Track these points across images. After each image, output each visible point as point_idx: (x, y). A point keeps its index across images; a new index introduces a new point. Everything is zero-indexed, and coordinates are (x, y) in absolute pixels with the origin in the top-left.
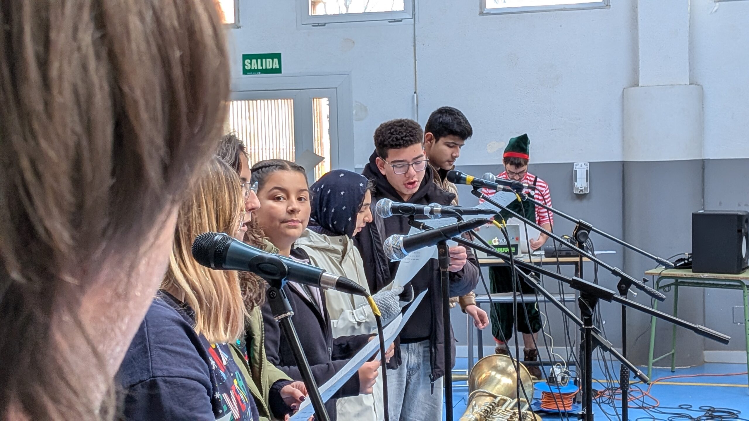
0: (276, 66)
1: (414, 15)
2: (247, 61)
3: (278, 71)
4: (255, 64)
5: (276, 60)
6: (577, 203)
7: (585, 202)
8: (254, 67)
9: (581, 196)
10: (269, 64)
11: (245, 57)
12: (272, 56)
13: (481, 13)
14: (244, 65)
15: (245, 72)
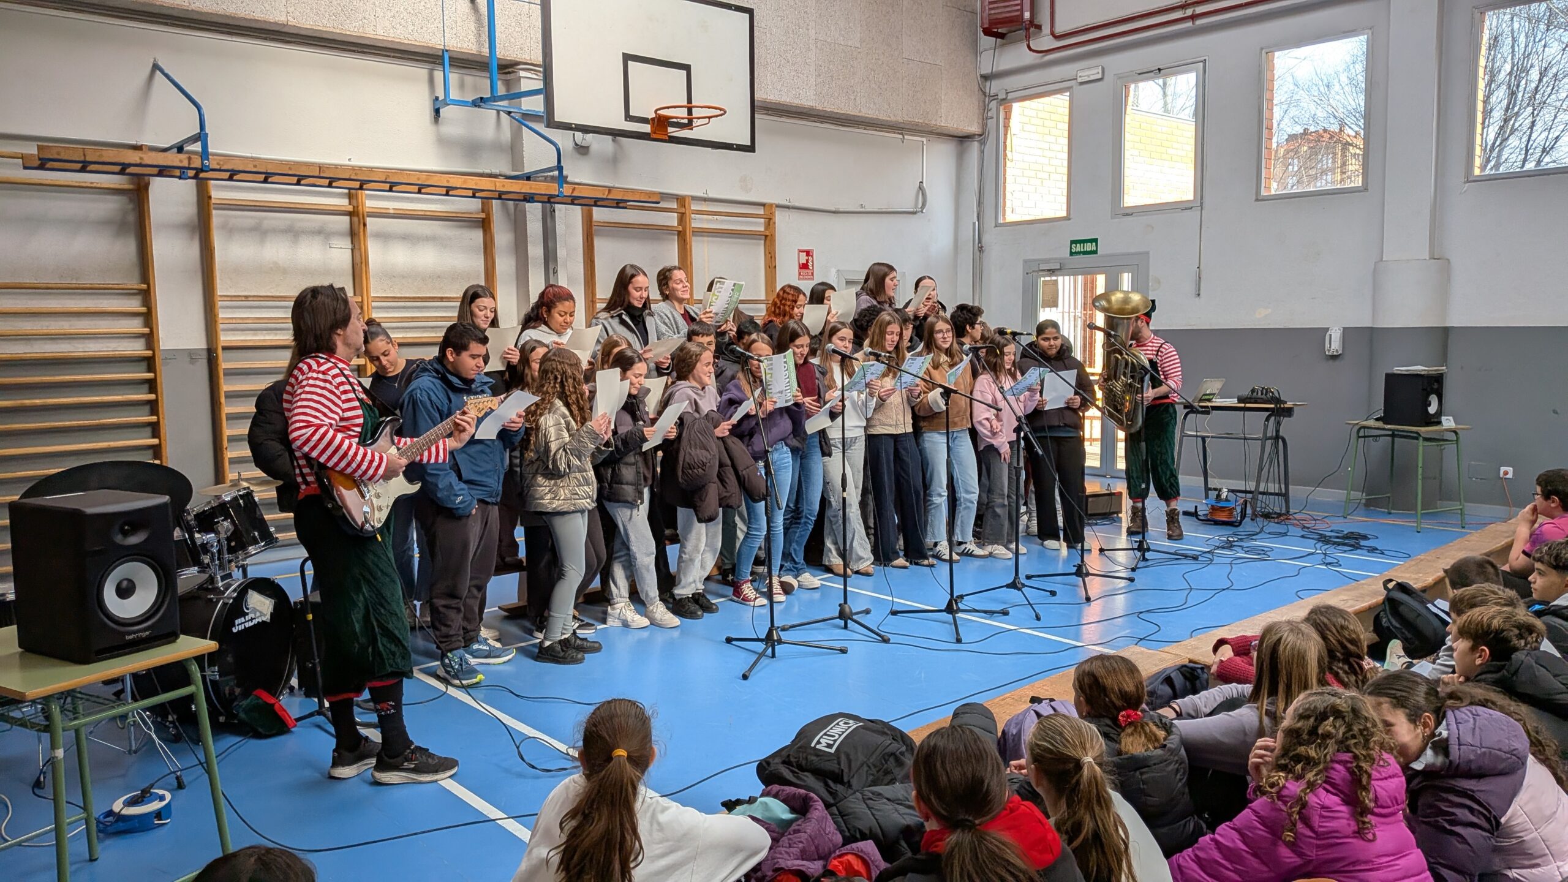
0: (1094, 248)
1: (1202, 204)
2: (1074, 245)
3: (1095, 252)
4: (1078, 248)
5: (1094, 244)
6: (1331, 362)
7: (1337, 363)
8: (1078, 249)
9: (1334, 357)
10: (1089, 247)
11: (1072, 242)
12: (1091, 241)
13: (1257, 200)
14: (1071, 248)
15: (1072, 254)
